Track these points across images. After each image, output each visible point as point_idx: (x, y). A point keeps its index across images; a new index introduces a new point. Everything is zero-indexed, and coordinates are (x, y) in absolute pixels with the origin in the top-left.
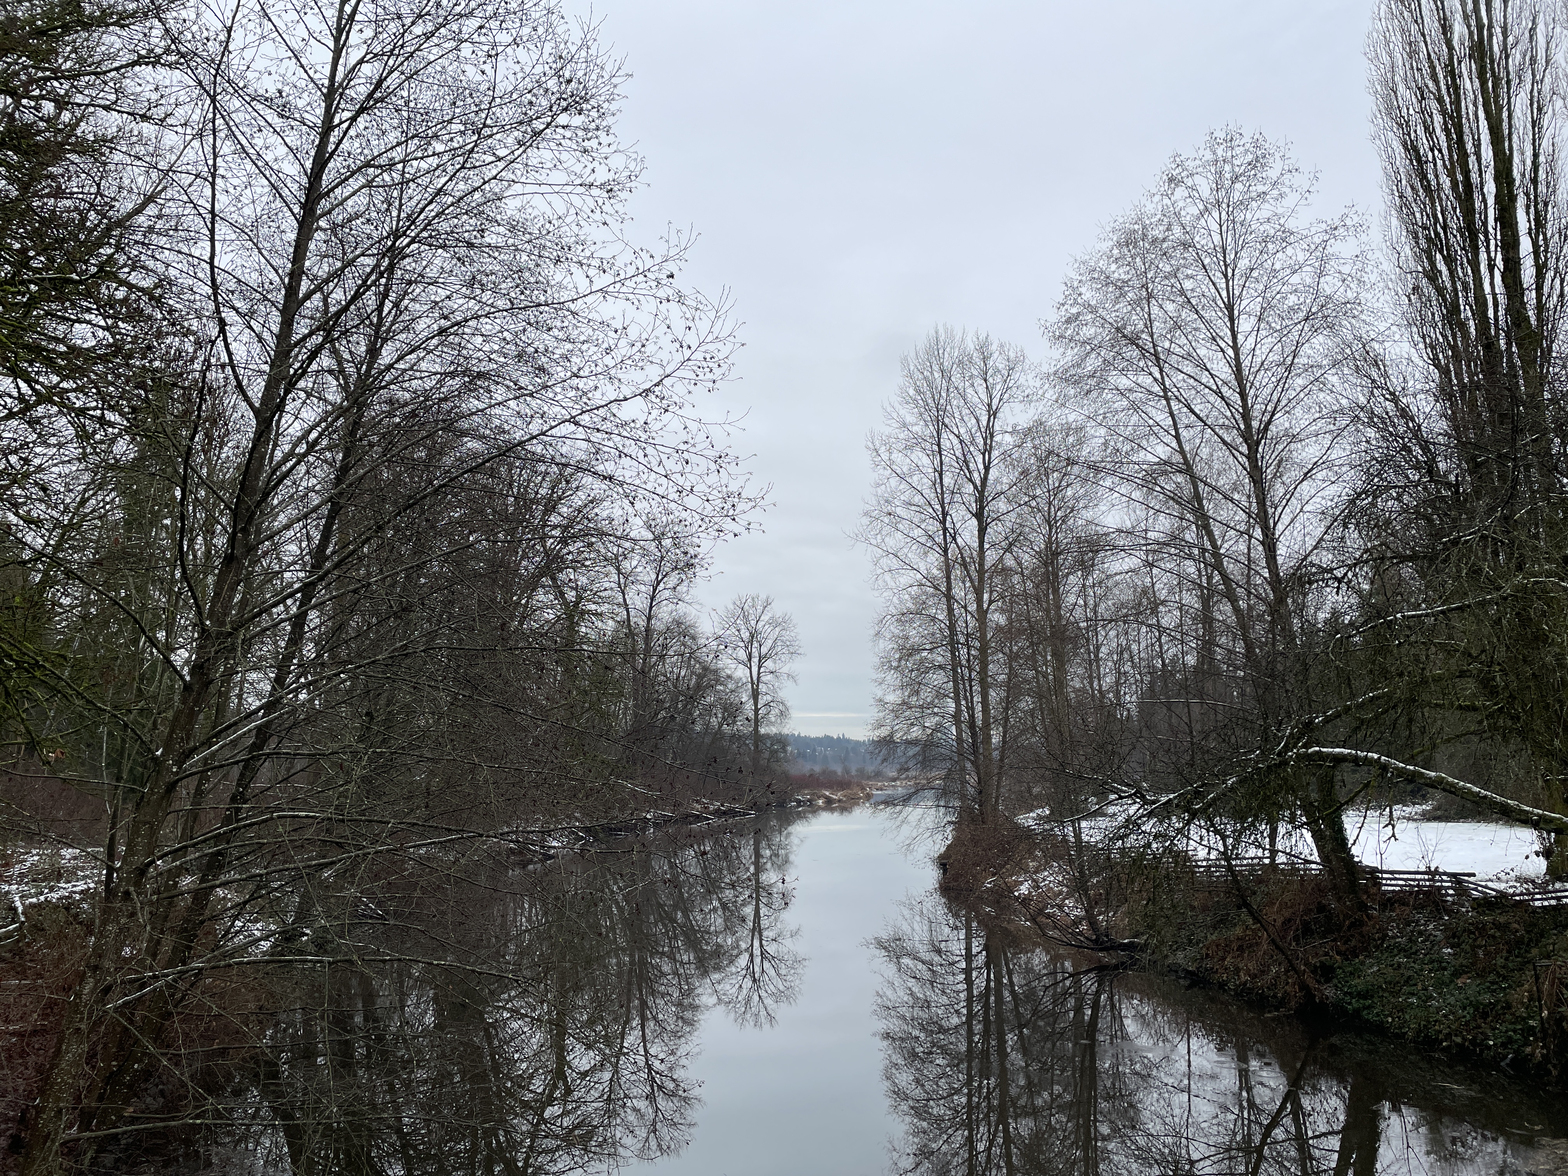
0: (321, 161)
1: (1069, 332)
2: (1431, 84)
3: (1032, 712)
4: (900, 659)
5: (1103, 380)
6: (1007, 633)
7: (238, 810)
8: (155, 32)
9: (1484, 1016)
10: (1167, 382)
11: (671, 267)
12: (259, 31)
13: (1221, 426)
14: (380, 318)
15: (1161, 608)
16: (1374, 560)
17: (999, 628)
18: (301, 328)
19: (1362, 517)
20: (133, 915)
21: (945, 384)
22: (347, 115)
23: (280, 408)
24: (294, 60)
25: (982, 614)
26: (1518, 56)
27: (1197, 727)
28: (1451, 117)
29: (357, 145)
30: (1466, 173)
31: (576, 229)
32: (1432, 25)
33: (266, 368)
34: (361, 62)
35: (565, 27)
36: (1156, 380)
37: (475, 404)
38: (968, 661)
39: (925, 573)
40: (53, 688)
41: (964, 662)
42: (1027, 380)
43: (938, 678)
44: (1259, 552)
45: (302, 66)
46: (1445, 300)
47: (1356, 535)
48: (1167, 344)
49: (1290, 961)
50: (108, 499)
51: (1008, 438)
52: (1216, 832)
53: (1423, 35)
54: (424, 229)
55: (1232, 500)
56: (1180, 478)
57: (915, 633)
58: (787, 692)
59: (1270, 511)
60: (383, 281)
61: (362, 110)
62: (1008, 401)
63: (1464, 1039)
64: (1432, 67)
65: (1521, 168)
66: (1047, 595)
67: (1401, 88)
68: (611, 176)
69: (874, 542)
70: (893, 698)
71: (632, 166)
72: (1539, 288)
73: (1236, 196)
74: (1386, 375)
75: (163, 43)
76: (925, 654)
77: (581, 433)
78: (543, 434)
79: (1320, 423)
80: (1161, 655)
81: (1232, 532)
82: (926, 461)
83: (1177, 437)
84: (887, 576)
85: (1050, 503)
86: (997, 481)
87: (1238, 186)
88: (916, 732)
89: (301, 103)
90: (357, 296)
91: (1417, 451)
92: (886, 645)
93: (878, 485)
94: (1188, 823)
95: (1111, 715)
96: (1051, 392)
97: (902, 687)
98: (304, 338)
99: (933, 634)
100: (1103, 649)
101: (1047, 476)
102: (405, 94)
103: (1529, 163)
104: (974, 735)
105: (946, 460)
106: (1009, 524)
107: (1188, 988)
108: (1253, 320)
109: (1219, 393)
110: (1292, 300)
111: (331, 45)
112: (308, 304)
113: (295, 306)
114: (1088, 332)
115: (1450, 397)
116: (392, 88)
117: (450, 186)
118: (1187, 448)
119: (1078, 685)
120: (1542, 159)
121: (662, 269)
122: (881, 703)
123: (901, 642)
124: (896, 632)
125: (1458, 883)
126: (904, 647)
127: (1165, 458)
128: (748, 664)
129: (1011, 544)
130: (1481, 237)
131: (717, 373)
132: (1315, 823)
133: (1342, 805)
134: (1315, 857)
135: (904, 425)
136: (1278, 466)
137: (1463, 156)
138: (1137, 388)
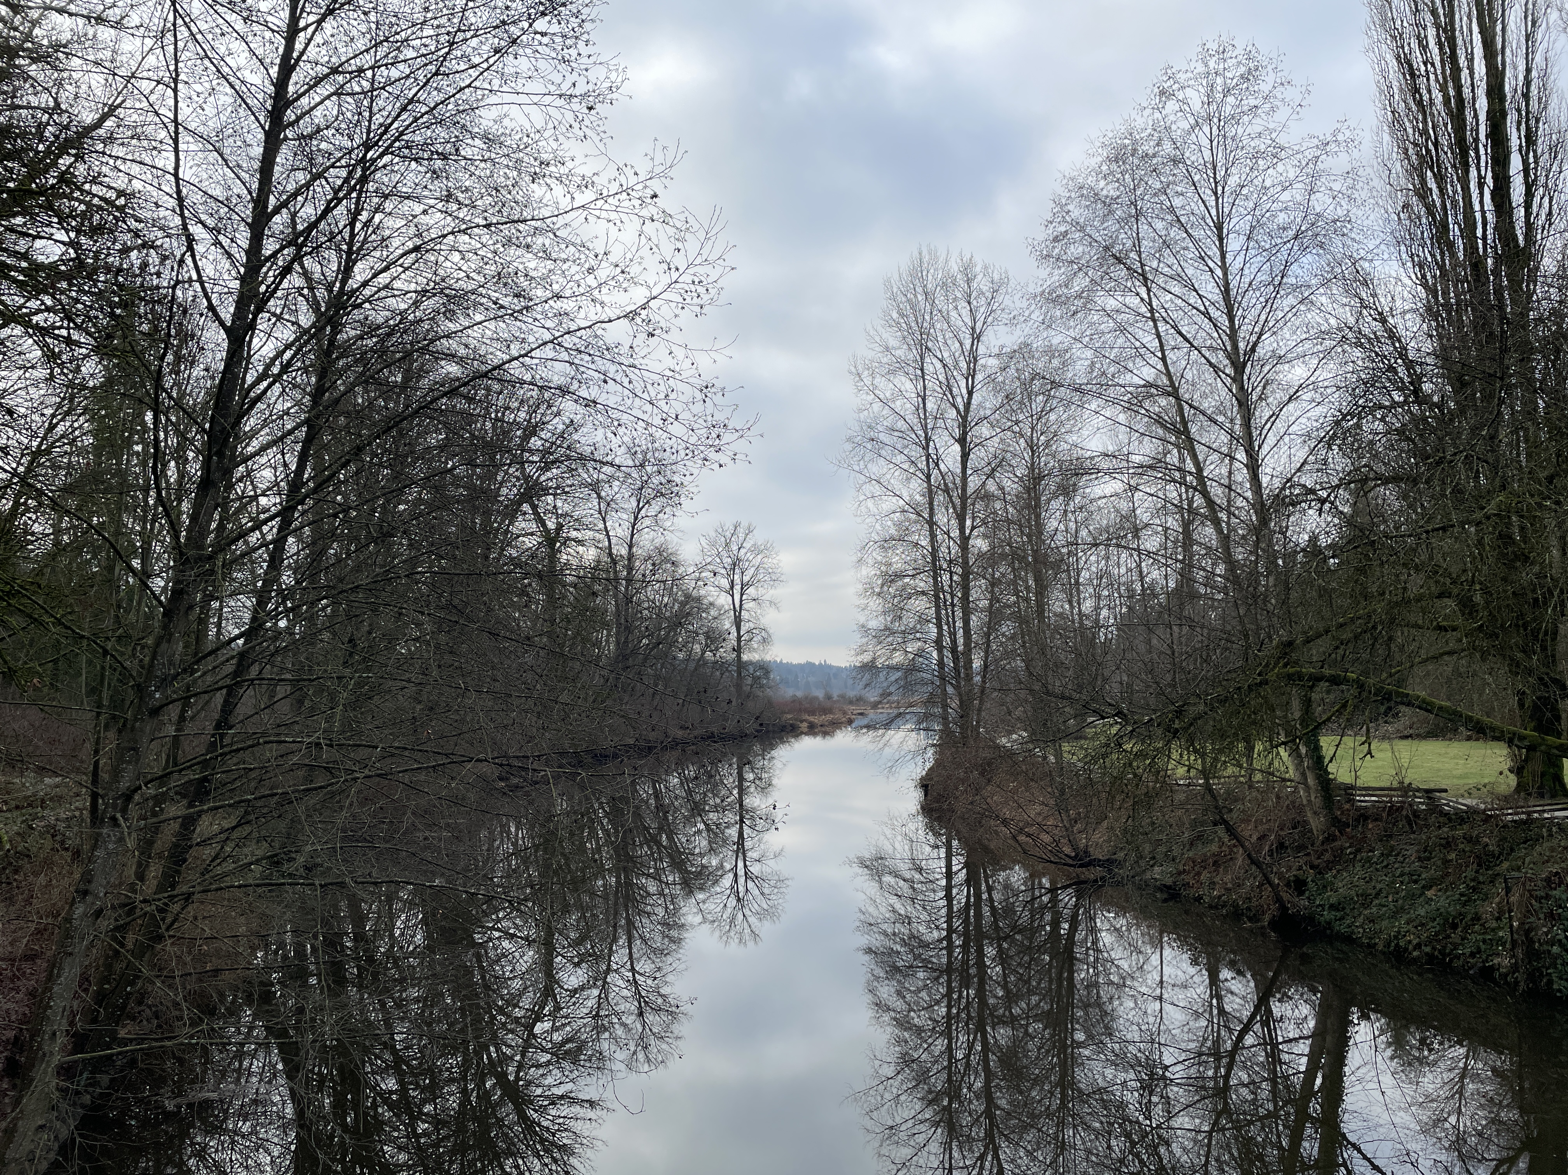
0: (287, 67)
1: (1057, 251)
3: (1013, 637)
4: (882, 585)
5: (1089, 300)
6: (991, 559)
7: (222, 736)
9: (1454, 926)
10: (1155, 303)
11: (656, 185)
13: (1210, 348)
14: (353, 235)
15: (1143, 532)
16: (1356, 482)
17: (981, 555)
18: (269, 247)
19: (1346, 438)
20: (120, 840)
21: (928, 307)
22: (312, 18)
23: (252, 326)
25: (965, 540)
27: (1178, 648)
28: (1445, 31)
29: (324, 52)
30: (1459, 88)
31: (555, 145)
33: (236, 284)
36: (1142, 299)
37: (451, 325)
38: (951, 586)
39: (907, 499)
40: (30, 614)
41: (946, 588)
42: (1013, 302)
43: (921, 604)
44: (1242, 475)
46: (1434, 219)
47: (1340, 457)
48: (1155, 264)
49: (1265, 875)
50: (76, 425)
51: (993, 362)
52: (1196, 751)
54: (397, 139)
55: (1215, 422)
56: (1163, 401)
57: (898, 560)
58: (769, 618)
59: (1255, 432)
60: (354, 195)
61: (329, 12)
62: (992, 324)
63: (1434, 948)
65: (1513, 83)
66: (1029, 521)
68: (591, 87)
69: (856, 468)
70: (875, 623)
71: (613, 77)
72: (1528, 206)
73: (1228, 110)
74: (1374, 295)
76: (907, 580)
77: (564, 356)
78: (525, 355)
79: (1308, 345)
80: (1141, 579)
81: (1215, 456)
82: (909, 386)
83: (1164, 359)
84: (870, 503)
85: (1033, 429)
86: (980, 405)
87: (1230, 99)
88: (898, 658)
90: (328, 210)
91: (1402, 372)
92: (868, 571)
93: (860, 411)
94: (1168, 743)
95: (1091, 639)
96: (1037, 313)
97: (884, 613)
98: (274, 255)
99: (916, 560)
100: (1083, 574)
101: (1030, 400)
103: (1521, 78)
104: (956, 660)
105: (929, 385)
106: (992, 450)
107: (1165, 901)
108: (1243, 238)
109: (1206, 314)
110: (1282, 218)
112: (277, 219)
113: (264, 221)
114: (1075, 250)
115: (1435, 316)
117: (422, 96)
118: (1172, 370)
119: (1058, 610)
120: (1534, 74)
121: (646, 187)
122: (864, 629)
123: (883, 568)
124: (879, 558)
125: (1430, 798)
126: (887, 573)
127: (1151, 380)
128: (731, 591)
129: (993, 470)
130: (1472, 153)
131: (705, 297)
132: (1291, 743)
133: (1320, 724)
134: (1291, 773)
135: (887, 349)
136: (1264, 388)
137: (1456, 70)
138: (1123, 309)
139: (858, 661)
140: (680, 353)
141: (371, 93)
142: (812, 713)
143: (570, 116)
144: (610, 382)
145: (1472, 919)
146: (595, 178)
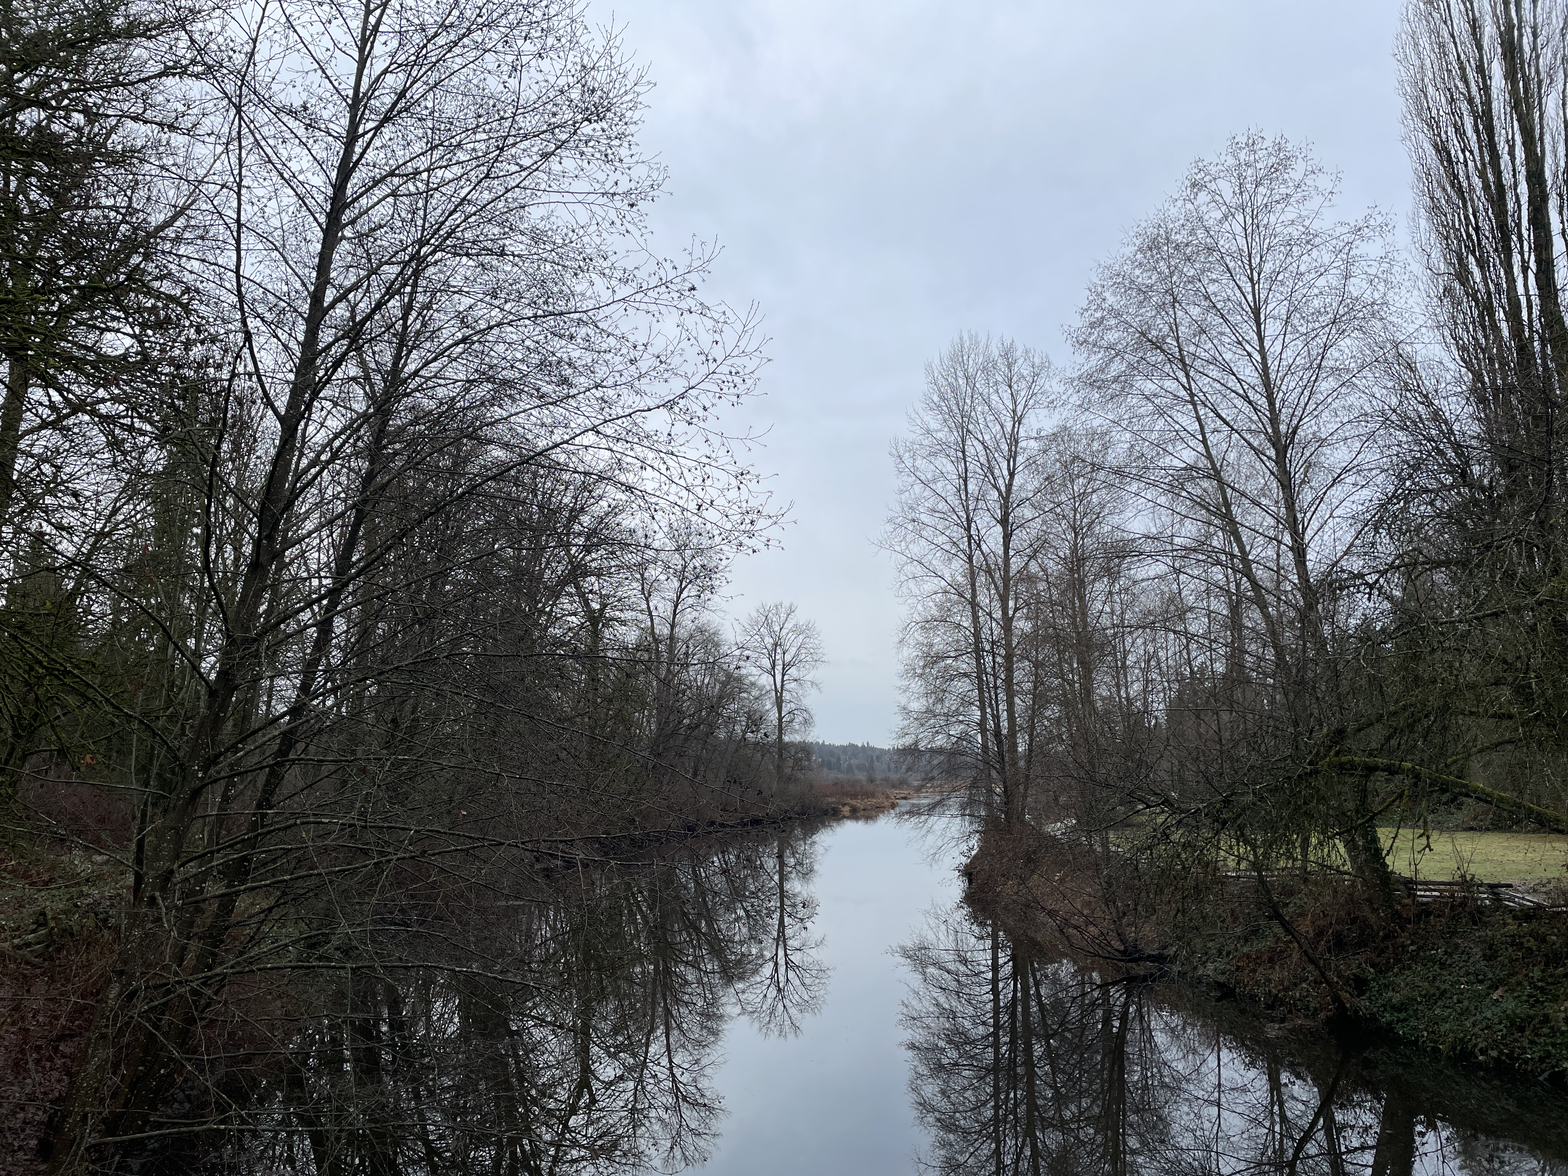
0: (346, 170)
1: (1093, 337)
2: (1461, 85)
3: (1058, 721)
4: (924, 667)
5: (1128, 385)
6: (1033, 640)
7: (264, 816)
8: (181, 44)
9: (1522, 1030)
10: (1194, 387)
11: (694, 279)
12: (284, 42)
13: (1251, 430)
14: (405, 327)
15: (1189, 615)
16: (1406, 566)
17: (1024, 636)
18: (326, 336)
19: (1393, 522)
20: (158, 920)
21: (969, 391)
22: (371, 125)
23: (306, 416)
24: (319, 72)
25: (1007, 623)
26: (1549, 55)
27: (1226, 735)
28: (1483, 118)
29: (382, 155)
30: (1498, 174)
31: (598, 241)
32: (1461, 25)
33: (291, 377)
34: (385, 72)
35: (589, 36)
36: (1181, 384)
37: (498, 412)
38: (994, 668)
39: (949, 579)
40: (83, 695)
41: (989, 670)
42: (1053, 386)
43: (963, 686)
44: (1288, 559)
45: (327, 77)
46: (1477, 302)
47: (1387, 540)
48: (1192, 349)
50: (138, 508)
51: (1033, 444)
52: (1246, 842)
53: (1453, 36)
54: (449, 237)
55: (1259, 505)
56: (1205, 484)
57: (940, 641)
58: (811, 700)
59: (1299, 516)
60: (408, 289)
61: (387, 119)
62: (1033, 407)
63: (1501, 1052)
64: (1462, 69)
66: (1073, 603)
67: (1431, 90)
68: (633, 185)
69: (897, 548)
70: (917, 705)
71: (655, 175)
73: (1260, 200)
74: (1418, 378)
75: (188, 56)
76: (949, 661)
77: (604, 443)
78: (567, 442)
79: (1350, 428)
80: (1189, 662)
81: (1260, 540)
82: (950, 467)
83: (1204, 442)
84: (911, 584)
85: (1075, 510)
86: (1022, 487)
87: (1261, 189)
88: (940, 741)
89: (326, 114)
90: (382, 303)
91: (1450, 454)
92: (910, 653)
93: (902, 492)
94: (1217, 833)
95: (1139, 723)
96: (1075, 397)
97: (926, 695)
98: (329, 346)
99: (958, 641)
100: (1130, 657)
101: (1072, 481)
102: (430, 105)
103: (1561, 163)
104: (1000, 743)
105: (971, 467)
106: (1034, 532)
107: (1219, 1000)
108: (1280, 324)
109: (1246, 398)
110: (1316, 303)
111: (356, 56)
112: (333, 313)
113: (319, 314)
114: (1112, 336)
115: (1482, 400)
116: (416, 97)
117: (474, 195)
118: (1214, 452)
119: (1105, 693)
121: (684, 280)
122: (905, 711)
123: (925, 649)
124: (921, 639)
125: (1495, 894)
126: (928, 655)
127: (1191, 462)
128: (772, 672)
129: (1036, 551)
130: (1514, 238)
131: (742, 388)
132: (1347, 833)
133: (1375, 815)
134: (1348, 867)
135: (928, 432)
136: (1306, 472)
137: (1495, 157)
138: (1163, 393)
139: (900, 743)
140: (715, 441)
141: (428, 193)
142: (854, 796)
143: (612, 214)
144: (649, 469)
145: (1540, 1022)
146: (636, 272)
